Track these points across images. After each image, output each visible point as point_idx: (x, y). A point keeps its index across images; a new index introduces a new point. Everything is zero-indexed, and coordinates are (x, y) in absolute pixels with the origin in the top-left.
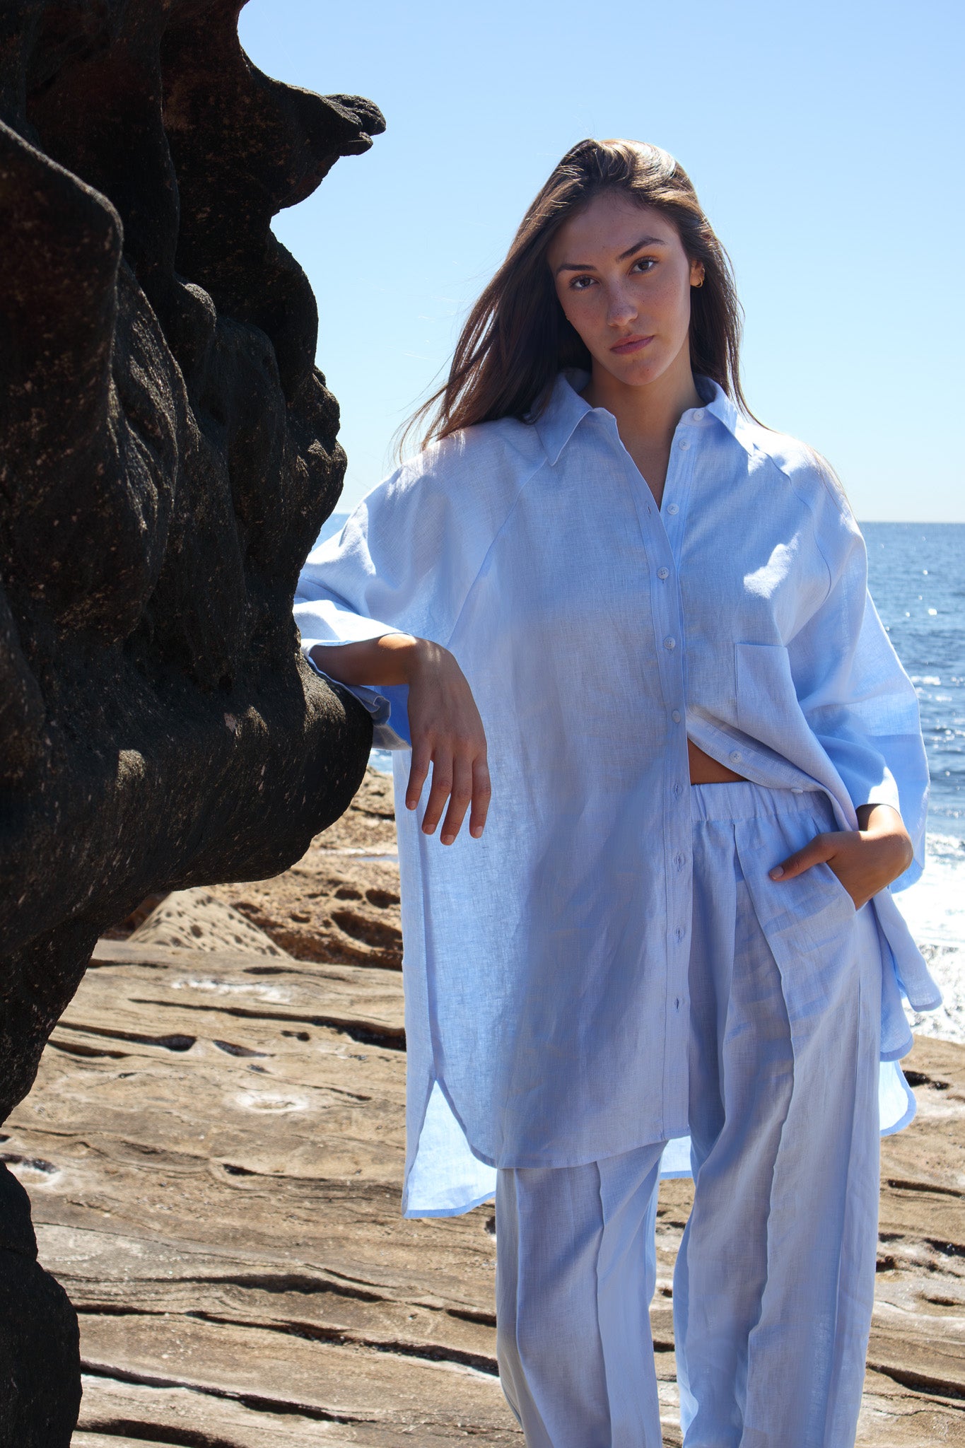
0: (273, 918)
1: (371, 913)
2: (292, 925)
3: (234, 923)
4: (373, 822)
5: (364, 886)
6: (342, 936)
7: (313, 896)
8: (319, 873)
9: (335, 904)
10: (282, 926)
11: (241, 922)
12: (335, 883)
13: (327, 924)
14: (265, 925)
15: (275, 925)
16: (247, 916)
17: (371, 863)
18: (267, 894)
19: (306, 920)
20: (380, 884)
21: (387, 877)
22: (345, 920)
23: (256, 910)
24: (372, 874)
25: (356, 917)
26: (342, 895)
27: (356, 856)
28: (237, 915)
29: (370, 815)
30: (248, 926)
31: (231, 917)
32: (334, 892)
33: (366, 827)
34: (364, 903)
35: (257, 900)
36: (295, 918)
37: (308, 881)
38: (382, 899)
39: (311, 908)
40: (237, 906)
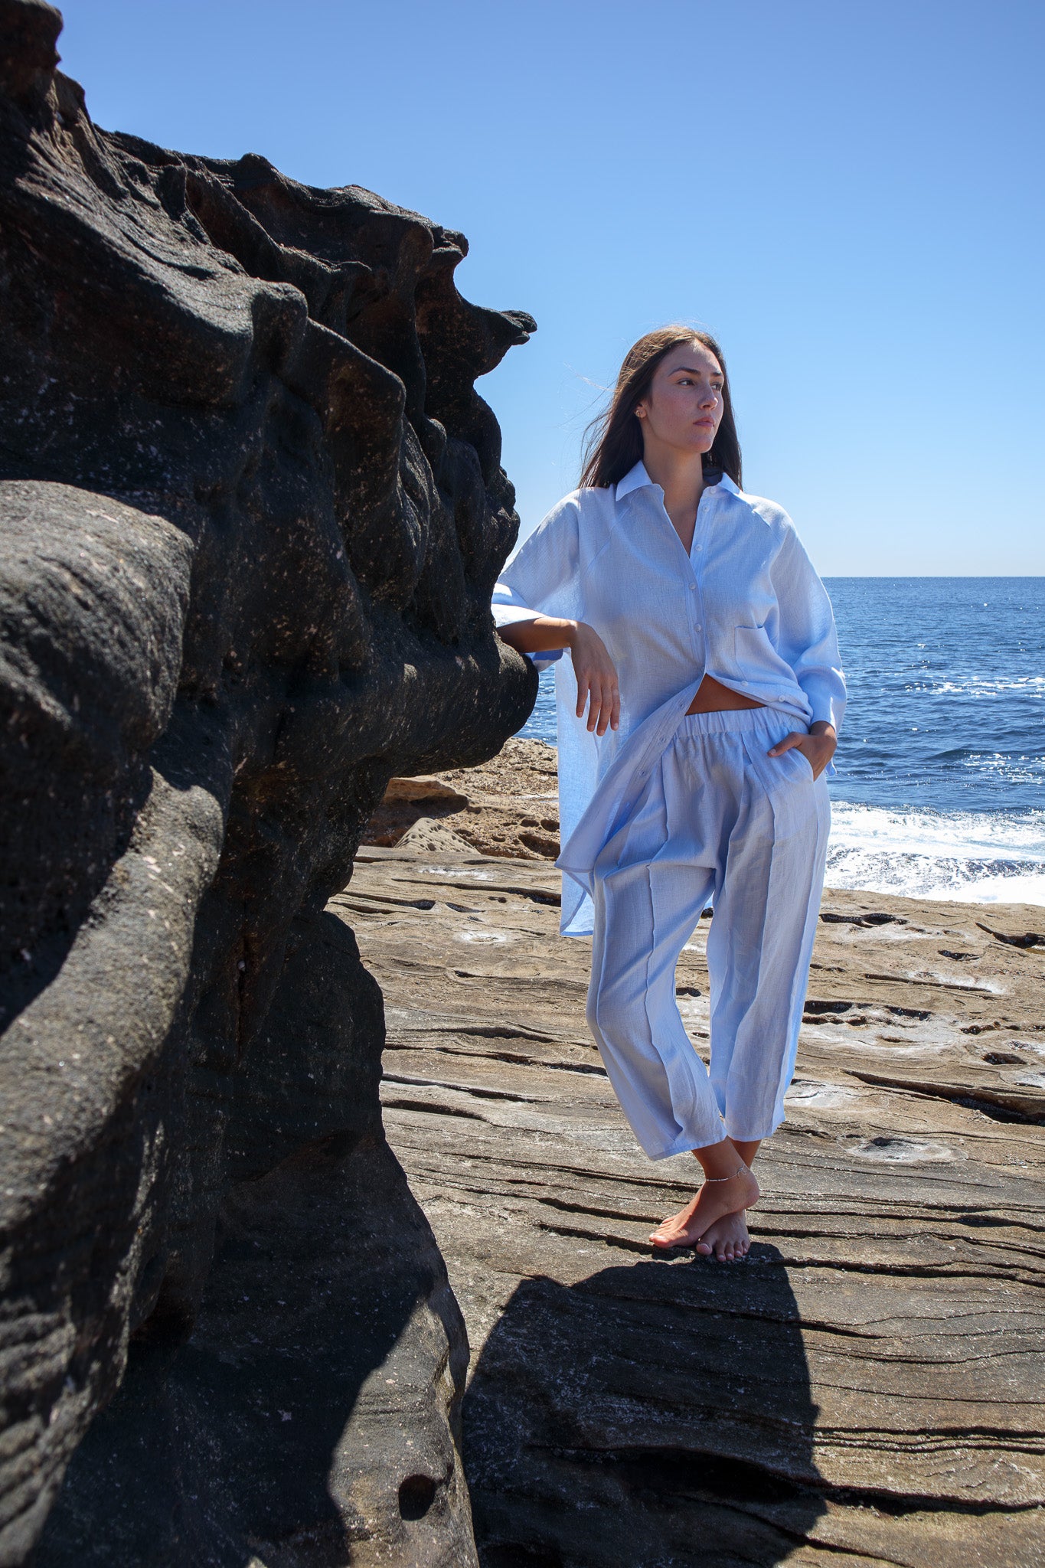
0: (481, 839)
1: (544, 835)
2: (494, 843)
3: (456, 842)
4: (545, 778)
5: (540, 817)
6: (526, 850)
7: (506, 825)
8: (510, 810)
9: (521, 830)
10: (487, 845)
11: (460, 841)
12: (521, 816)
13: (516, 842)
14: (476, 843)
15: (482, 843)
16: (464, 838)
17: (544, 803)
18: (476, 824)
19: (503, 840)
20: (550, 816)
21: (554, 812)
22: (528, 840)
23: (469, 834)
24: (545, 810)
25: (535, 837)
26: (525, 824)
27: (534, 799)
28: (457, 837)
29: (543, 773)
30: (465, 844)
31: (454, 838)
32: (520, 822)
33: (541, 781)
34: (540, 828)
35: (470, 828)
36: (495, 839)
37: (503, 815)
38: (552, 826)
39: (506, 832)
40: (457, 832)
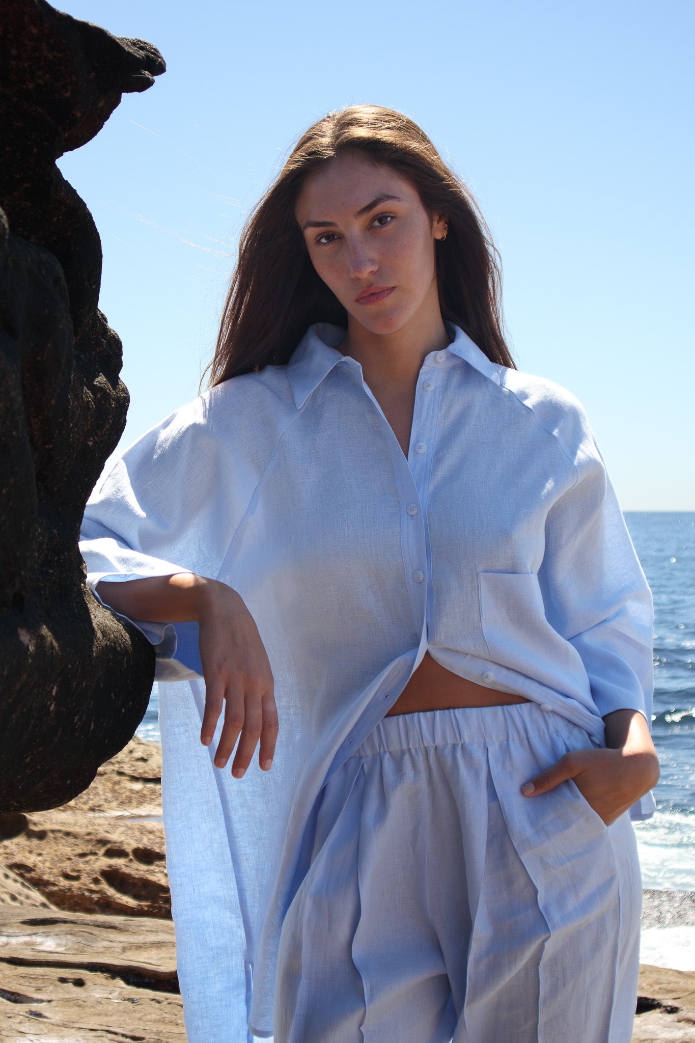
0: (46, 877)
1: (138, 869)
2: (64, 883)
3: (9, 882)
4: (138, 786)
5: (131, 845)
6: (111, 892)
7: (83, 855)
8: (89, 834)
9: (104, 862)
10: (54, 884)
11: (15, 881)
12: (103, 842)
13: (96, 881)
14: (38, 883)
15: (48, 883)
16: (21, 875)
17: (137, 823)
18: (40, 855)
19: (77, 878)
20: (146, 842)
21: (151, 836)
22: (113, 877)
23: (29, 869)
24: (137, 834)
25: (124, 874)
26: (110, 853)
27: (121, 818)
28: (12, 874)
29: (135, 779)
30: (23, 884)
31: (7, 876)
32: (102, 851)
33: (131, 791)
34: (131, 860)
35: (31, 860)
36: (67, 876)
37: (79, 841)
38: (147, 856)
39: (81, 866)
40: (12, 867)
